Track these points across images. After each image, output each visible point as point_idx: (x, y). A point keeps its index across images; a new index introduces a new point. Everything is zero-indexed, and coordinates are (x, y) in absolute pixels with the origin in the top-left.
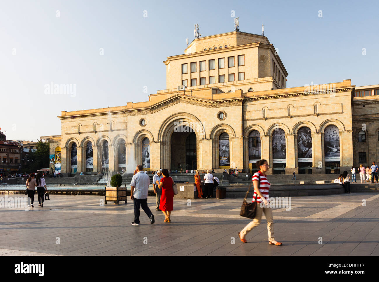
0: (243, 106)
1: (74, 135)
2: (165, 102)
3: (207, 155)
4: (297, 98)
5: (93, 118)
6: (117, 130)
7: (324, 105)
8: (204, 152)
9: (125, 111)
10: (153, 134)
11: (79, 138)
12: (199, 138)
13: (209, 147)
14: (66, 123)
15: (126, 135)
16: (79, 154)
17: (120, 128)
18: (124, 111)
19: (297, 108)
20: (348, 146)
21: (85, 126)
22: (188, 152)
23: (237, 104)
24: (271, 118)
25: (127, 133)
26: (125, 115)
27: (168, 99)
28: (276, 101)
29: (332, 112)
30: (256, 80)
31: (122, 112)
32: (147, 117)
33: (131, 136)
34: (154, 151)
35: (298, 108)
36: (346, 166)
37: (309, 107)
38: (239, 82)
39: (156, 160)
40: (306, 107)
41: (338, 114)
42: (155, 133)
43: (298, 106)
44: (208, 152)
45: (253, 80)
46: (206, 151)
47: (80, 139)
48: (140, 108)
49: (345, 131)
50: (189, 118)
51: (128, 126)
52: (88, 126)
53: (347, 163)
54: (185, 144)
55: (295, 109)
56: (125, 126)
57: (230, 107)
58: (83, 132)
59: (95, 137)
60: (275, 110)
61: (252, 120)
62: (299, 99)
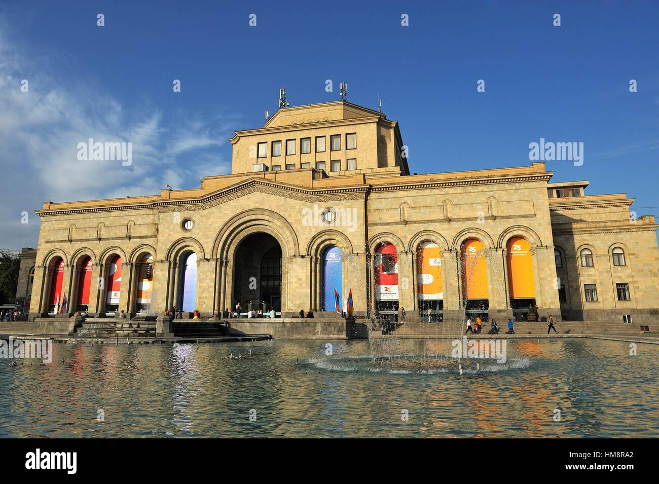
0: (366, 200)
1: (61, 244)
2: (230, 190)
3: (301, 285)
4: (459, 190)
5: (98, 214)
6: (140, 237)
7: (505, 203)
8: (296, 280)
9: (157, 203)
10: (205, 246)
11: (68, 251)
12: (287, 254)
13: (305, 271)
14: (50, 224)
15: (155, 247)
16: (67, 278)
17: (145, 233)
18: (155, 204)
19: (459, 206)
20: (549, 272)
21: (83, 229)
22: (264, 281)
23: (356, 196)
24: (415, 222)
25: (156, 244)
26: (156, 211)
27: (234, 185)
28: (424, 194)
29: (517, 214)
30: (375, 171)
31: (151, 205)
32: (196, 215)
33: (164, 248)
34: (205, 277)
35: (462, 206)
36: (548, 307)
37: (479, 205)
38: (347, 173)
39: (206, 292)
40: (474, 205)
41: (528, 217)
42: (207, 243)
43: (461, 203)
44: (304, 279)
45: (370, 171)
46: (300, 277)
47: (70, 253)
48: (184, 198)
49: (542, 246)
50: (271, 219)
51: (160, 231)
52: (87, 229)
53: (549, 303)
54: (259, 267)
55: (457, 208)
56: (154, 230)
57: (343, 202)
58: (77, 238)
59: (98, 249)
60: (421, 208)
61: (381, 224)
62: (462, 192)
